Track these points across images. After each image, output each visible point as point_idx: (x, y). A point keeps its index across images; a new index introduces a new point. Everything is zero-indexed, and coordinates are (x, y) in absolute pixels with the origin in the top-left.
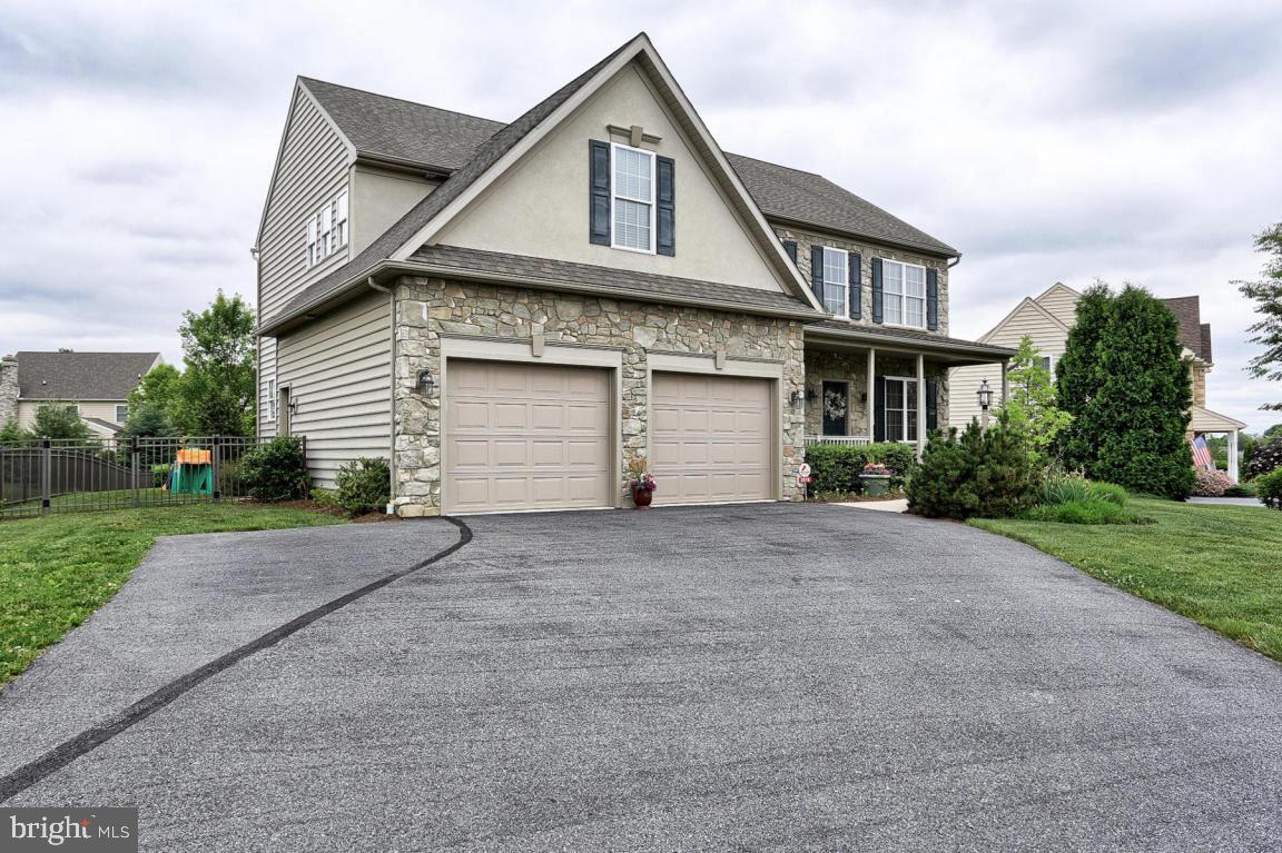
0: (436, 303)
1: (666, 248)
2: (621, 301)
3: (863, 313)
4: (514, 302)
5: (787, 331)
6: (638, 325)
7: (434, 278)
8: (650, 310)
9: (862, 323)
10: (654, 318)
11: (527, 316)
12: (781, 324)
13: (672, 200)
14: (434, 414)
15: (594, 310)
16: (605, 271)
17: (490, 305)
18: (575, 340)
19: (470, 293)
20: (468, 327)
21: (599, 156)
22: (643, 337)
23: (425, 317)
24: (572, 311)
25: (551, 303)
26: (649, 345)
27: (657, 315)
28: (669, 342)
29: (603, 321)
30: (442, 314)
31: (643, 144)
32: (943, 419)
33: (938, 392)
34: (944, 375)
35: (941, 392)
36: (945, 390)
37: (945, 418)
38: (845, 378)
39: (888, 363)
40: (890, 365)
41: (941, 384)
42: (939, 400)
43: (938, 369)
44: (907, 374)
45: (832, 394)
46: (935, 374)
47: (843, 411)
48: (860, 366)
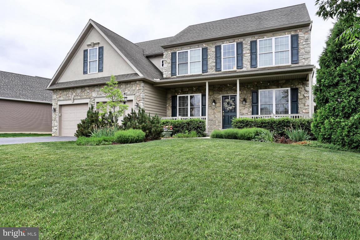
0: (57, 94)
1: (100, 70)
2: (90, 86)
3: (244, 65)
4: (69, 91)
5: (136, 85)
6: (93, 91)
7: (57, 89)
8: (95, 87)
10: (96, 89)
11: (71, 94)
12: (134, 83)
13: (102, 58)
14: (57, 116)
15: (84, 90)
16: (86, 80)
17: (65, 93)
18: (80, 97)
19: (62, 91)
20: (61, 98)
21: (85, 53)
22: (94, 94)
23: (55, 98)
24: (79, 91)
25: (75, 90)
26: (95, 96)
27: (98, 88)
28: (100, 94)
29: (86, 92)
30: (58, 96)
31: (95, 46)
32: (305, 106)
33: (300, 93)
34: (305, 84)
35: (303, 93)
36: (306, 91)
37: (306, 105)
38: (234, 94)
39: (262, 84)
40: (263, 85)
41: (303, 89)
42: (300, 96)
43: (300, 82)
44: (275, 87)
45: (227, 100)
46: (298, 85)
47: (234, 107)
48: (243, 87)
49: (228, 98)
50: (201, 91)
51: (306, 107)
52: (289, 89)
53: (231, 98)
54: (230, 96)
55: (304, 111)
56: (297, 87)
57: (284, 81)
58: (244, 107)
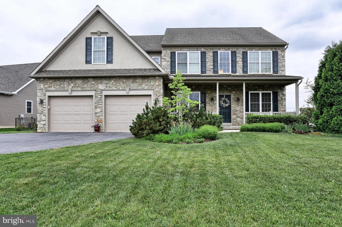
0: (45, 84)
1: (110, 61)
2: (94, 78)
3: (237, 71)
4: (64, 81)
5: (155, 80)
6: (99, 83)
7: (44, 78)
8: (103, 79)
9: (237, 74)
10: (105, 81)
11: (68, 84)
12: (153, 78)
13: (112, 48)
14: (44, 109)
15: (86, 81)
16: (89, 71)
17: (58, 83)
18: (81, 89)
19: (53, 81)
20: (52, 89)
21: (88, 41)
22: (101, 87)
23: (42, 87)
24: (79, 82)
25: (74, 81)
26: (103, 88)
27: (106, 80)
28: (110, 87)
29: (89, 83)
30: (46, 86)
31: (102, 35)
32: (282, 105)
33: (279, 96)
34: (281, 89)
35: (281, 96)
36: (283, 95)
37: (283, 105)
38: (229, 93)
39: (252, 87)
40: (252, 88)
41: (281, 93)
42: (279, 98)
43: (279, 87)
44: (261, 90)
45: (223, 99)
46: (278, 89)
47: (229, 104)
48: (237, 89)
49: (224, 97)
50: (200, 89)
51: (283, 107)
52: (271, 92)
53: (226, 97)
54: (225, 95)
55: (282, 109)
56: (277, 91)
57: (268, 86)
58: (237, 105)
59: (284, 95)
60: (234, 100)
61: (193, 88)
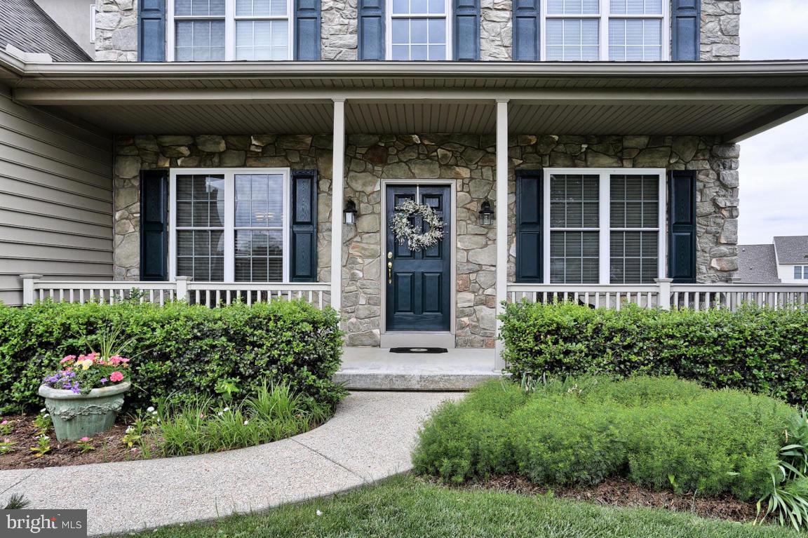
32: (718, 243)
33: (701, 191)
34: (719, 158)
35: (712, 191)
36: (724, 186)
37: (723, 241)
38: (440, 178)
39: (558, 143)
40: (561, 148)
41: (713, 175)
42: (703, 206)
43: (702, 146)
44: (609, 161)
45: (408, 205)
46: (695, 158)
47: (438, 234)
48: (481, 154)
49: (412, 197)
50: (286, 157)
51: (724, 249)
52: (661, 173)
53: (425, 197)
54: (421, 186)
55: (714, 263)
56: (690, 168)
57: (643, 141)
58: (482, 240)
59: (730, 189)
60: (464, 214)
61: (253, 148)
